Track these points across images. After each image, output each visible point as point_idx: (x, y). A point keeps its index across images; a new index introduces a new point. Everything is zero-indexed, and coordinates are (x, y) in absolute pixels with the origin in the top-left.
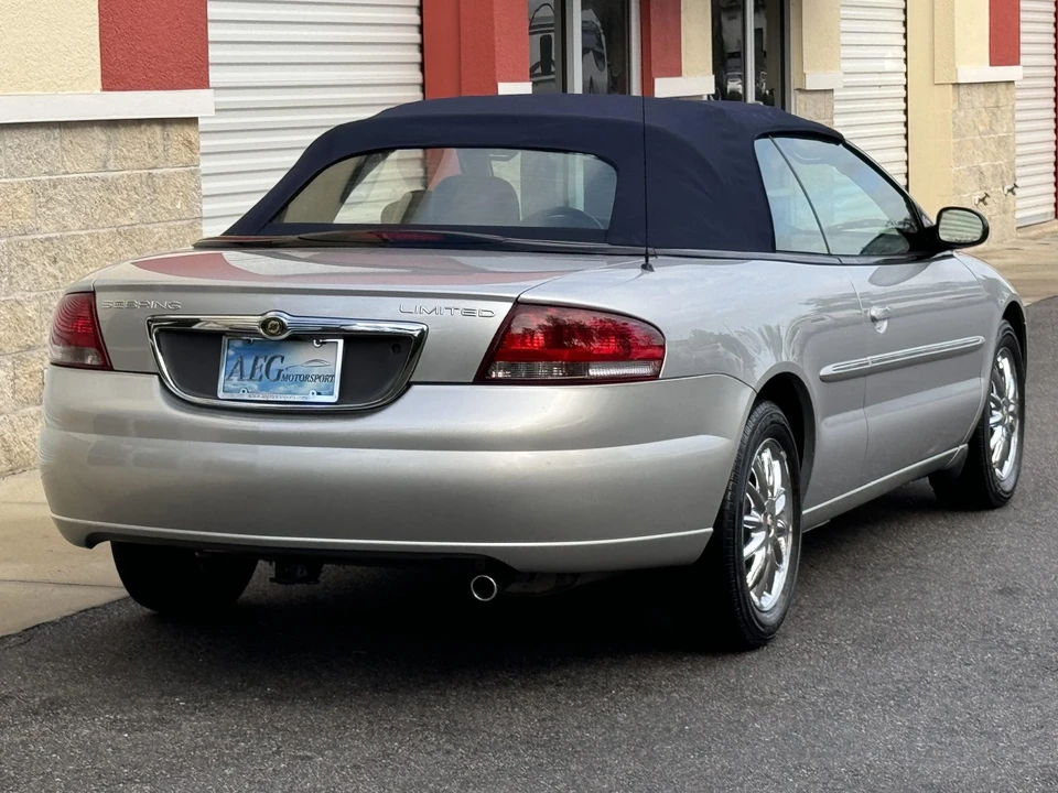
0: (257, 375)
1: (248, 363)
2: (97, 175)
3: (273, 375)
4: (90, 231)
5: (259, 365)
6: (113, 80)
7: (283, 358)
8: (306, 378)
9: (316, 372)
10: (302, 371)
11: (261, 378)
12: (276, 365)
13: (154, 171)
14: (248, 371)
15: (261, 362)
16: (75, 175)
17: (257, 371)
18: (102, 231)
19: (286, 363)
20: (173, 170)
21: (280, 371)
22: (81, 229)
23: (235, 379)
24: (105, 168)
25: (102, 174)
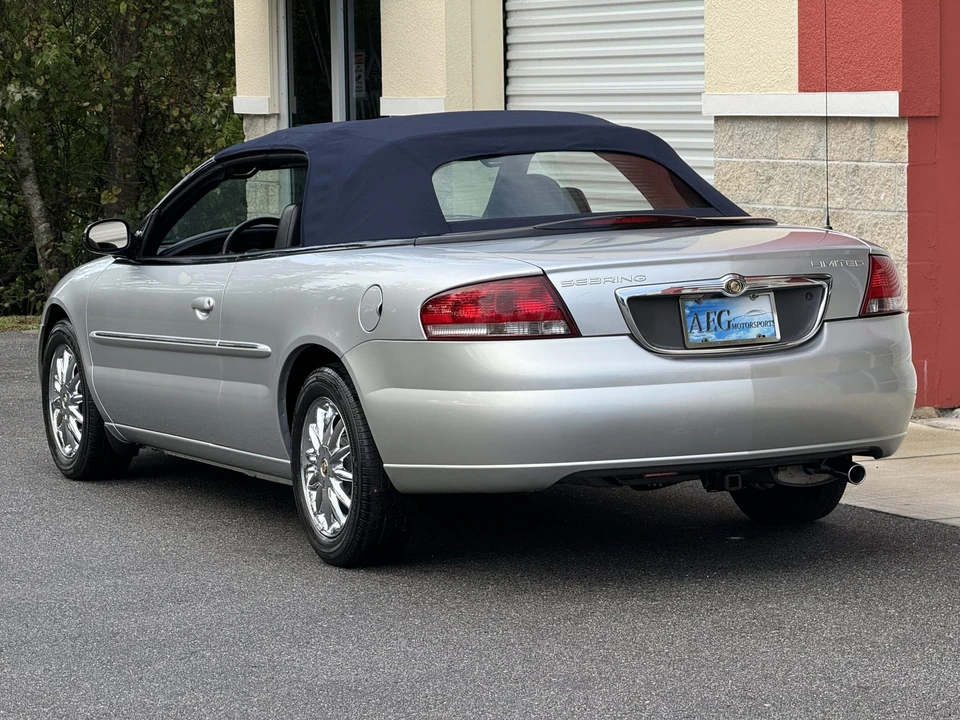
0: (712, 328)
1: (703, 318)
2: (807, 162)
3: (725, 326)
4: (799, 209)
5: (711, 319)
6: (809, 82)
7: (728, 312)
8: (750, 325)
9: (756, 319)
10: (746, 320)
11: (716, 329)
12: (725, 317)
13: (860, 164)
14: (704, 325)
15: (712, 316)
16: (790, 161)
17: (712, 323)
18: (810, 210)
19: (733, 315)
20: (878, 165)
21: (729, 322)
22: (792, 206)
23: (696, 331)
24: (813, 157)
25: (813, 162)
